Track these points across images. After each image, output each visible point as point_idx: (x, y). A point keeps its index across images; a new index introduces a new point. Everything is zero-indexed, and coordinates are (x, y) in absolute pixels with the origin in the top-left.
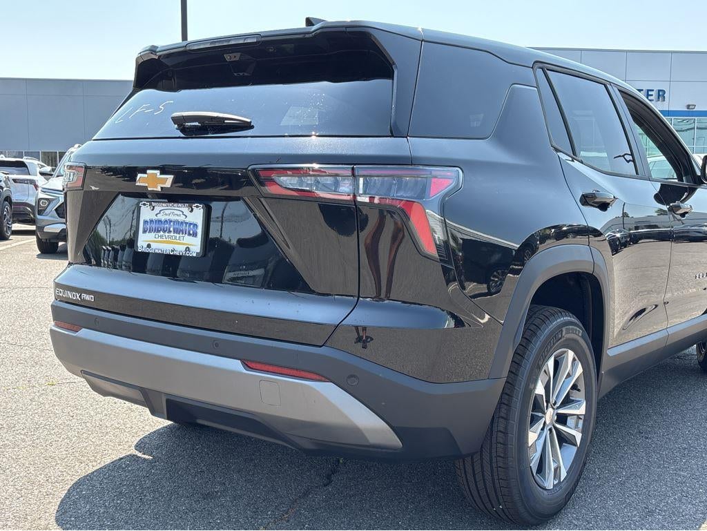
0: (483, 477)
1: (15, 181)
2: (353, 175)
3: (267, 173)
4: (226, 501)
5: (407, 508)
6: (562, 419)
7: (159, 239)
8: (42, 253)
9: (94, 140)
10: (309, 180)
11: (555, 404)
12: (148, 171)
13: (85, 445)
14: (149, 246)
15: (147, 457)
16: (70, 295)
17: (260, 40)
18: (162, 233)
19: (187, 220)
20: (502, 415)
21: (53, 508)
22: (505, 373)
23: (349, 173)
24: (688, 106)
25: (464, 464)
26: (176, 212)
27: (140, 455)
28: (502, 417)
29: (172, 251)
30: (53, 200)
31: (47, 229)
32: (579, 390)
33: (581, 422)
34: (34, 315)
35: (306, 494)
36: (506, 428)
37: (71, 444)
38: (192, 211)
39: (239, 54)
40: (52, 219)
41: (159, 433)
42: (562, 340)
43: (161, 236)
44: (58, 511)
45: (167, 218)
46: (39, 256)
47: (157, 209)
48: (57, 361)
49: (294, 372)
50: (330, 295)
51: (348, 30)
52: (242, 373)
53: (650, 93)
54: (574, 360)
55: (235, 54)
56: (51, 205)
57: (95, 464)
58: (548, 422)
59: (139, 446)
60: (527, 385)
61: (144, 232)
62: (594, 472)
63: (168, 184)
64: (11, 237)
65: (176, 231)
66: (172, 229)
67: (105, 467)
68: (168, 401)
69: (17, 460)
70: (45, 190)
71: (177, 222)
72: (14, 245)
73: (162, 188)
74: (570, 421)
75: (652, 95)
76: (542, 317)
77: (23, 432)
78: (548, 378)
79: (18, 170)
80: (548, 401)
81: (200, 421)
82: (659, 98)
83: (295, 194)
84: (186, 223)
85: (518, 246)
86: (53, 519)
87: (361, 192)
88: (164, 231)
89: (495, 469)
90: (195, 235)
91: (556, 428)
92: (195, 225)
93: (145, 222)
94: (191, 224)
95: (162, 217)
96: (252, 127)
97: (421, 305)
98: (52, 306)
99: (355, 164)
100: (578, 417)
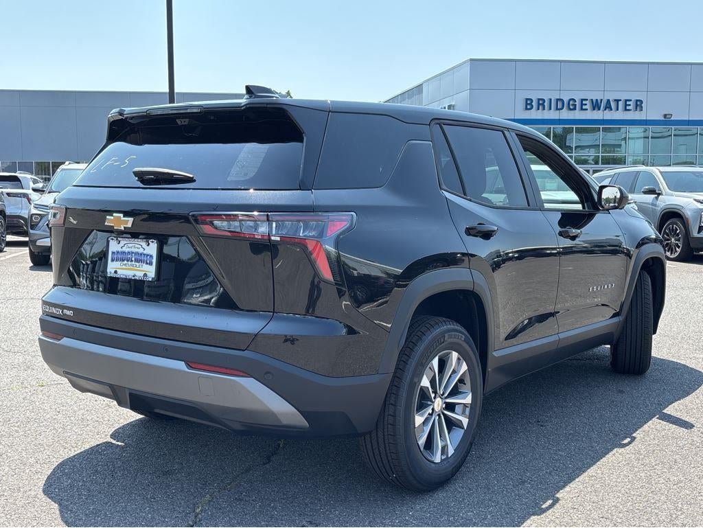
0: (379, 452)
1: (9, 194)
2: (268, 220)
3: (203, 218)
4: (182, 476)
5: (328, 480)
6: (450, 407)
7: (124, 267)
8: (34, 265)
9: (75, 186)
10: (237, 224)
11: (443, 395)
12: (114, 214)
13: (69, 434)
14: (116, 272)
15: (120, 444)
16: (54, 310)
17: (203, 110)
18: (126, 262)
19: (145, 252)
20: (392, 402)
21: (42, 483)
22: (392, 369)
23: (265, 218)
24: (665, 116)
25: (365, 442)
26: (137, 246)
27: (114, 442)
28: (392, 404)
29: (133, 276)
30: (44, 215)
31: (39, 243)
32: (465, 384)
33: (468, 410)
34: (26, 325)
35: (247, 471)
36: (394, 413)
37: (57, 434)
38: (148, 245)
39: (188, 119)
40: (45, 233)
41: (132, 425)
42: (445, 343)
43: (125, 265)
44: (45, 485)
45: (130, 250)
46: (31, 268)
47: (123, 243)
48: (46, 366)
49: (225, 371)
50: (256, 311)
51: (268, 106)
52: (185, 371)
53: (628, 103)
54: (459, 359)
55: (184, 120)
56: (42, 221)
57: (76, 449)
58: (436, 409)
59: (113, 436)
60: (412, 379)
61: (113, 260)
62: (488, 452)
63: (129, 225)
64: (6, 249)
65: (137, 260)
66: (133, 259)
67: (85, 451)
68: (130, 394)
69: (11, 447)
70: (37, 206)
71: (137, 253)
72: (9, 257)
73: (125, 228)
74: (458, 409)
75: (630, 105)
76: (428, 326)
77: (17, 425)
78: (433, 374)
79: (13, 184)
80: (435, 392)
81: (156, 411)
82: (636, 108)
83: (229, 234)
84: (144, 255)
85: (401, 271)
86: (41, 490)
87: (274, 233)
88: (128, 261)
89: (387, 445)
90: (151, 264)
91: (443, 414)
92: (151, 256)
93: (113, 253)
94: (148, 255)
95: (126, 249)
96: (195, 181)
97: (328, 319)
98: (40, 319)
99: (270, 212)
100: (465, 405)
